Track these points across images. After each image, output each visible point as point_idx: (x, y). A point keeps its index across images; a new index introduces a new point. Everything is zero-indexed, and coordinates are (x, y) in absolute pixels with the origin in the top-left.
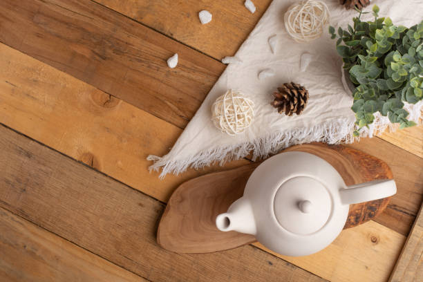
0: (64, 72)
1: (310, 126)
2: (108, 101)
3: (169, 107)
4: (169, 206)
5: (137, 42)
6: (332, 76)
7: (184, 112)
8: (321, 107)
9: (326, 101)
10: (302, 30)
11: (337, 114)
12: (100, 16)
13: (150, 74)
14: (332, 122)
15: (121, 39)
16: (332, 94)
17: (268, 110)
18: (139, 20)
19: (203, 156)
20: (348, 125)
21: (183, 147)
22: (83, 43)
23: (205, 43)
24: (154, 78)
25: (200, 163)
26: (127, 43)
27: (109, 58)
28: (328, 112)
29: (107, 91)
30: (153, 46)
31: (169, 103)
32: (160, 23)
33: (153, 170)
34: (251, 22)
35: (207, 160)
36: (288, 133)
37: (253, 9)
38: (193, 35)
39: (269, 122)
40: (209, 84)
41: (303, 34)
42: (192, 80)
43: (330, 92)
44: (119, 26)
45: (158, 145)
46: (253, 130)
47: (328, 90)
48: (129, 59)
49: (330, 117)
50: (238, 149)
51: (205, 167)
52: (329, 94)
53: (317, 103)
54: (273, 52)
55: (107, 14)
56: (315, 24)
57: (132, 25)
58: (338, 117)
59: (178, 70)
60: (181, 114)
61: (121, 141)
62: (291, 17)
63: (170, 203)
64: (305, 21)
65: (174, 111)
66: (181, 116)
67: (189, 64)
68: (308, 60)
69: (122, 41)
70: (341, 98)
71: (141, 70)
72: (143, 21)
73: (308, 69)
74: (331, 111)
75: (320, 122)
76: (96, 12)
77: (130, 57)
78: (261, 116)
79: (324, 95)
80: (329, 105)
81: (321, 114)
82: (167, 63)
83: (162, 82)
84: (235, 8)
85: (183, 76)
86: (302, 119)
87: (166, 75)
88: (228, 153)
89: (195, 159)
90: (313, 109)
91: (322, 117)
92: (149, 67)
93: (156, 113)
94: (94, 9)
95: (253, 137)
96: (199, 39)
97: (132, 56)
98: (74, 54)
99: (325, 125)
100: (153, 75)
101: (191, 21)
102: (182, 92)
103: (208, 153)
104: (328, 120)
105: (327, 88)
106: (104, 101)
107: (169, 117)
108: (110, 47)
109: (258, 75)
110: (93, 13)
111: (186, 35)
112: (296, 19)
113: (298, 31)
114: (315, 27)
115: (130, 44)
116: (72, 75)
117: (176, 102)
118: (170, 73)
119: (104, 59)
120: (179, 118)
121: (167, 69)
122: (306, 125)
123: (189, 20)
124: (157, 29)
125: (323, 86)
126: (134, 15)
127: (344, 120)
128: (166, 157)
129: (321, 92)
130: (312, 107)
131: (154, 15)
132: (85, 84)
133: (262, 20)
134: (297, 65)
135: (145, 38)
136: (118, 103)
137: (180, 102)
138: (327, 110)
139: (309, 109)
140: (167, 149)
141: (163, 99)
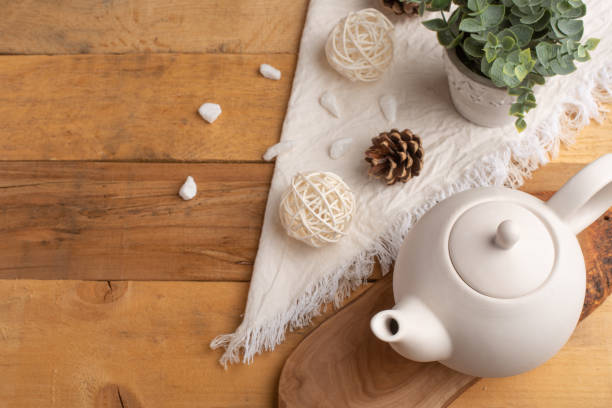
0: (19, 278)
1: (445, 188)
2: (108, 292)
3: (213, 257)
4: (282, 402)
5: (121, 189)
6: (439, 110)
7: (239, 254)
8: (447, 157)
9: (450, 146)
10: (362, 50)
11: (476, 155)
12: (47, 176)
13: (160, 223)
14: (474, 167)
15: (94, 194)
16: (453, 134)
17: (369, 194)
18: (111, 158)
19: (302, 302)
20: (503, 159)
21: (263, 300)
22: (36, 225)
23: (227, 147)
24: (170, 226)
25: (302, 316)
26: (105, 196)
27: (85, 229)
28: (461, 159)
29: (100, 277)
30: (149, 184)
31: (209, 252)
32: (145, 148)
33: (228, 362)
34: (282, 92)
35: (311, 305)
36: (419, 211)
37: (277, 74)
38: (203, 145)
39: (380, 209)
40: (259, 199)
41: (367, 56)
42: (230, 204)
43: (448, 132)
44: (83, 177)
45: (220, 321)
46: (361, 230)
47: (444, 130)
48: (117, 216)
49: (469, 163)
50: (352, 268)
51: (313, 319)
52: (448, 136)
53: (438, 155)
54: (334, 116)
55: (57, 170)
56: (375, 33)
57: (103, 169)
58: (479, 159)
59: (201, 200)
60: (237, 259)
61: (155, 341)
62: (337, 42)
63: (282, 396)
64: (359, 36)
65: (222, 260)
66: (237, 263)
67: (215, 186)
68: (392, 105)
69: (97, 196)
70: (468, 133)
71: (142, 224)
72: (118, 156)
73: (398, 115)
74: (465, 155)
75: (458, 176)
76: (39, 173)
77: (117, 213)
78: (364, 206)
79: (442, 140)
80: (458, 150)
81: (453, 165)
82: (181, 198)
83: (184, 226)
84: (249, 85)
85: (214, 205)
86: (428, 186)
87: (188, 214)
88: (340, 281)
89: (292, 311)
90: (437, 163)
91: (456, 168)
92: (155, 214)
93: (195, 274)
94: (36, 171)
95: (367, 242)
96: (215, 145)
97: (122, 210)
98: (26, 246)
99: (468, 176)
100: (165, 223)
101: (192, 125)
102: (222, 227)
103: (307, 294)
104: (468, 168)
105: (441, 129)
106: (102, 294)
107: (219, 272)
108: (81, 213)
109: (329, 153)
110: (35, 177)
111: (191, 149)
112: (344, 40)
113: (356, 55)
114: (378, 38)
115: (110, 195)
116: (33, 278)
117: (220, 246)
118: (190, 207)
119: (78, 232)
120: (236, 266)
121: (183, 206)
122: (438, 188)
123: (187, 127)
124: (144, 158)
125: (434, 129)
126: (100, 153)
127: (492, 156)
128: (241, 328)
129: (435, 138)
130: (434, 163)
131: (131, 141)
132: (61, 281)
133: (296, 80)
134: (380, 117)
135: (131, 178)
136: (126, 287)
137: (225, 243)
138: (458, 158)
139: (431, 168)
140: (238, 318)
141: (196, 250)
